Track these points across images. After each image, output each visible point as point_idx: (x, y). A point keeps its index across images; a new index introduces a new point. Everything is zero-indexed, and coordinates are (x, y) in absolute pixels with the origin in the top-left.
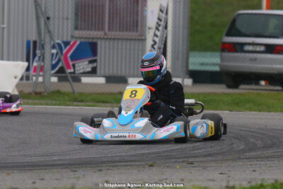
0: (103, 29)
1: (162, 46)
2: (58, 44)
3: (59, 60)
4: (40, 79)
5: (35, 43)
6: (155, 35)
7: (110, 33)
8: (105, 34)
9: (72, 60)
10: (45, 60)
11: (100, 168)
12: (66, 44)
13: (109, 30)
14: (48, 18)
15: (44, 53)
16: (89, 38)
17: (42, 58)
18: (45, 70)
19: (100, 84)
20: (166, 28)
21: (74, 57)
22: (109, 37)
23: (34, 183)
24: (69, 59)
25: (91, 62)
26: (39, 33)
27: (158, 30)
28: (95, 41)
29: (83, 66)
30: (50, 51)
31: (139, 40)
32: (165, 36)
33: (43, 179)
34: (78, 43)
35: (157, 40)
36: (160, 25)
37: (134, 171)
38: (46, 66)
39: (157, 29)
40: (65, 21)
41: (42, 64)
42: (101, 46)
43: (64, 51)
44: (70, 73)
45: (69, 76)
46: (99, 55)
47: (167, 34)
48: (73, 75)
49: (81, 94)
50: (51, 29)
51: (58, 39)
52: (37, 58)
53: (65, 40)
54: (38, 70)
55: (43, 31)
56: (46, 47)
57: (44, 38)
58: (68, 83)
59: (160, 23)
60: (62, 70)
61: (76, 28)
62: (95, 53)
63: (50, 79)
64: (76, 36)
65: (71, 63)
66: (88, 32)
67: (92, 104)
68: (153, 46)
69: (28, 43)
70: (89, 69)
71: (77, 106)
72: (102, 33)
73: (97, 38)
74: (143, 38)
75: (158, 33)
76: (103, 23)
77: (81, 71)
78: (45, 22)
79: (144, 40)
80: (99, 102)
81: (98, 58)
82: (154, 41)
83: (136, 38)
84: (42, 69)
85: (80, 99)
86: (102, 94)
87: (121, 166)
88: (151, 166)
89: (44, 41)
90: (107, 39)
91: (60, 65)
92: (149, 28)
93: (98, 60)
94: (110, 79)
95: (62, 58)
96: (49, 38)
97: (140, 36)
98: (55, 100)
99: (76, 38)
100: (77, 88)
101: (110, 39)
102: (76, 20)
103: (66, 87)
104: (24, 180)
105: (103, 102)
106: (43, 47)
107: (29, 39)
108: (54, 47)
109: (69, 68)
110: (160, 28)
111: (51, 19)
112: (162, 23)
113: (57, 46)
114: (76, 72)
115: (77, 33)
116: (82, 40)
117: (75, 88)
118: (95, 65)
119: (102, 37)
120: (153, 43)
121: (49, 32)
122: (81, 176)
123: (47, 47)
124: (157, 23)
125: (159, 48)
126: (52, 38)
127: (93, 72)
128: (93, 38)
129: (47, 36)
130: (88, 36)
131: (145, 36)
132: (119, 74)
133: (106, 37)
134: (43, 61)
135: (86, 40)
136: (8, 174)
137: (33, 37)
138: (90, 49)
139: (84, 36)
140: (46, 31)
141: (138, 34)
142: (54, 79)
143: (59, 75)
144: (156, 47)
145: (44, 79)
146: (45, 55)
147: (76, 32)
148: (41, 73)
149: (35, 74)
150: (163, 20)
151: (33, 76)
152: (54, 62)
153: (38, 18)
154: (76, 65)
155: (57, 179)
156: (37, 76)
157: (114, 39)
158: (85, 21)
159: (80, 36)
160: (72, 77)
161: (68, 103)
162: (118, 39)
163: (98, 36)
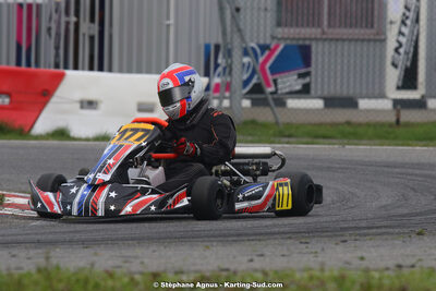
0: (319, 25)
1: (412, 50)
2: (253, 49)
3: (254, 72)
4: (226, 103)
5: (217, 47)
6: (401, 33)
7: (331, 30)
8: (323, 33)
9: (273, 73)
10: (233, 72)
11: (343, 238)
12: (264, 48)
13: (329, 26)
14: (238, 10)
15: (232, 62)
16: (299, 39)
17: (229, 70)
18: (233, 89)
19: (317, 110)
20: (417, 20)
21: (276, 69)
22: (330, 37)
23: (251, 260)
24: (268, 72)
25: (301, 76)
26: (224, 33)
27: (405, 25)
28: (307, 43)
29: (290, 81)
30: (241, 61)
31: (375, 41)
32: (415, 33)
33: (262, 255)
34: (281, 47)
35: (403, 40)
36: (407, 18)
37: (396, 242)
38: (234, 83)
39: (403, 23)
40: (262, 14)
41: (229, 79)
42: (317, 51)
43: (261, 59)
44: (272, 93)
45: (270, 97)
46: (313, 65)
47: (418, 31)
48: (275, 96)
49: (289, 125)
50: (242, 27)
51: (252, 41)
52: (220, 69)
53: (262, 42)
54: (223, 88)
55: (229, 29)
56: (234, 53)
57: (232, 39)
58: (268, 109)
59: (407, 14)
60: (258, 89)
61: (279, 24)
62: (307, 61)
63: (240, 104)
64: (279, 36)
65: (270, 78)
66: (298, 30)
67: (310, 140)
68: (397, 50)
69: (207, 47)
70: (298, 87)
71: (287, 143)
72: (319, 30)
73: (311, 39)
74: (383, 37)
75: (405, 30)
76: (320, 14)
77: (287, 90)
78: (233, 17)
79: (383, 41)
80: (317, 137)
81: (312, 69)
82: (398, 41)
83: (372, 37)
84: (228, 87)
85: (287, 133)
86: (320, 124)
87: (373, 234)
88: (419, 234)
89: (232, 43)
90: (325, 40)
91: (254, 81)
92: (391, 23)
93: (313, 73)
94: (330, 102)
95: (258, 68)
96: (239, 40)
97: (378, 34)
98: (250, 135)
99: (279, 39)
100: (283, 116)
101: (331, 40)
102: (279, 11)
103: (264, 115)
104: (234, 257)
105: (325, 137)
106: (229, 54)
107: (207, 42)
108: (246, 53)
109: (269, 85)
110: (408, 22)
111: (242, 11)
112: (411, 15)
113: (251, 52)
114: (279, 92)
115: (280, 32)
116: (288, 42)
117: (279, 116)
118: (307, 80)
119: (319, 36)
120: (396, 45)
121: (239, 30)
122: (319, 250)
123: (237, 53)
124: (404, 14)
125: (406, 53)
126: (243, 39)
127: (305, 91)
128: (305, 39)
129: (236, 36)
130: (297, 36)
131: (385, 34)
132: (345, 94)
133: (324, 37)
134: (230, 73)
135: (294, 42)
136: (207, 247)
137: (215, 38)
138: (300, 57)
139: (291, 36)
140: (235, 29)
141: (373, 31)
142: (246, 103)
143: (254, 96)
144: (402, 50)
145: (231, 103)
146: (233, 66)
147: (280, 30)
148: (227, 94)
149: (217, 95)
150: (413, 8)
151: (214, 98)
152: (245, 77)
153: (221, 9)
154: (279, 81)
155: (283, 256)
156: (221, 99)
157: (337, 40)
158: (292, 14)
159: (286, 36)
160: (274, 100)
161: (272, 139)
162: (344, 40)
163: (313, 36)
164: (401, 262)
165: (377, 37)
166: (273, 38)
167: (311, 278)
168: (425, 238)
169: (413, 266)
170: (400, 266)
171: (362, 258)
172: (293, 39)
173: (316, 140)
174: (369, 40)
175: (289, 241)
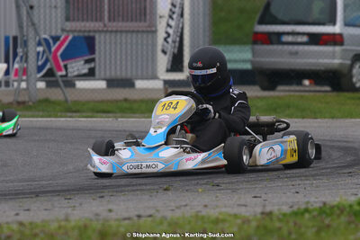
0: (101, 19)
1: (178, 39)
2: (45, 40)
3: (47, 61)
4: (24, 85)
5: (15, 39)
6: (169, 25)
7: (110, 24)
8: (105, 26)
9: (63, 61)
10: (29, 60)
11: (102, 195)
12: (56, 39)
13: (110, 20)
14: (31, 7)
15: (28, 51)
16: (85, 31)
17: (25, 58)
18: (29, 73)
19: (100, 89)
20: (182, 15)
21: (66, 56)
22: (110, 29)
23: (17, 214)
24: (60, 59)
25: (87, 62)
26: (20, 26)
27: (172, 19)
28: (91, 34)
29: (78, 66)
30: (35, 49)
31: (148, 32)
32: (181, 26)
33: (28, 210)
34: (70, 38)
35: (171, 31)
36: (174, 13)
37: (144, 197)
38: (30, 67)
39: (171, 17)
40: (54, 10)
41: (25, 65)
42: (100, 41)
43: (53, 49)
44: (62, 76)
45: (60, 80)
46: (97, 52)
47: (183, 23)
48: (65, 79)
49: (75, 102)
50: (36, 21)
51: (45, 34)
52: (18, 59)
53: (53, 34)
54: (20, 73)
55: (25, 24)
56: (29, 44)
57: (27, 32)
58: (59, 89)
59: (173, 9)
60: (50, 73)
61: (67, 19)
62: (92, 49)
63: (35, 85)
64: (68, 29)
65: (62, 64)
66: (83, 24)
67: (90, 114)
68: (165, 39)
69: (7, 39)
70: (85, 71)
71: (70, 117)
72: (101, 24)
73: (95, 31)
74: (154, 29)
75: (172, 23)
76: (102, 12)
77: (76, 73)
78: (28, 13)
79: (155, 32)
80: (98, 112)
81: (96, 56)
82: (167, 33)
83: (145, 29)
84: (25, 71)
85: (74, 109)
86: (102, 102)
87: (128, 191)
88: (166, 190)
89: (27, 36)
90: (107, 31)
91: (48, 66)
92: (161, 17)
93: (97, 59)
94: (112, 83)
95: (51, 57)
96: (33, 32)
97: (149, 26)
98: (43, 111)
99: (68, 31)
100: (71, 95)
101: (111, 32)
102: (67, 8)
103: (56, 94)
104: (4, 212)
105: (104, 112)
106: (25, 44)
107: (8, 34)
108: (39, 44)
109: (60, 70)
110: (175, 16)
111: (35, 8)
112: (177, 10)
113: (43, 42)
114: (69, 75)
115: (69, 25)
116: (76, 34)
117: (68, 95)
118: (92, 65)
119: (100, 29)
120: (165, 35)
121: (33, 24)
122: (77, 205)
123: (32, 44)
124: (171, 10)
125: (174, 42)
126: (37, 33)
127: (91, 74)
128: (90, 31)
129: (31, 29)
130: (83, 29)
131: (156, 26)
132: (124, 75)
133: (105, 29)
134: (26, 61)
135: (81, 34)
137: (13, 32)
138: (86, 46)
139: (78, 29)
140: (30, 24)
141: (147, 24)
142: (41, 85)
143: (47, 79)
144: (170, 40)
145: (28, 84)
146: (29, 54)
148: (24, 78)
149: (16, 78)
150: (178, 6)
151: (14, 81)
152: (40, 63)
153: (18, 7)
154: (69, 66)
155: (46, 210)
156: (20, 81)
157: (116, 32)
158: (78, 10)
159: (73, 29)
160: (63, 82)
161: (59, 114)
162: (121, 32)
163: (96, 29)
164: (142, 213)
165: (149, 29)
166: (63, 30)
167: (60, 227)
168: (170, 193)
169: (150, 216)
170: (139, 216)
171: (110, 211)
172: (80, 31)
173: (95, 114)
174: (143, 31)
175: (56, 198)
